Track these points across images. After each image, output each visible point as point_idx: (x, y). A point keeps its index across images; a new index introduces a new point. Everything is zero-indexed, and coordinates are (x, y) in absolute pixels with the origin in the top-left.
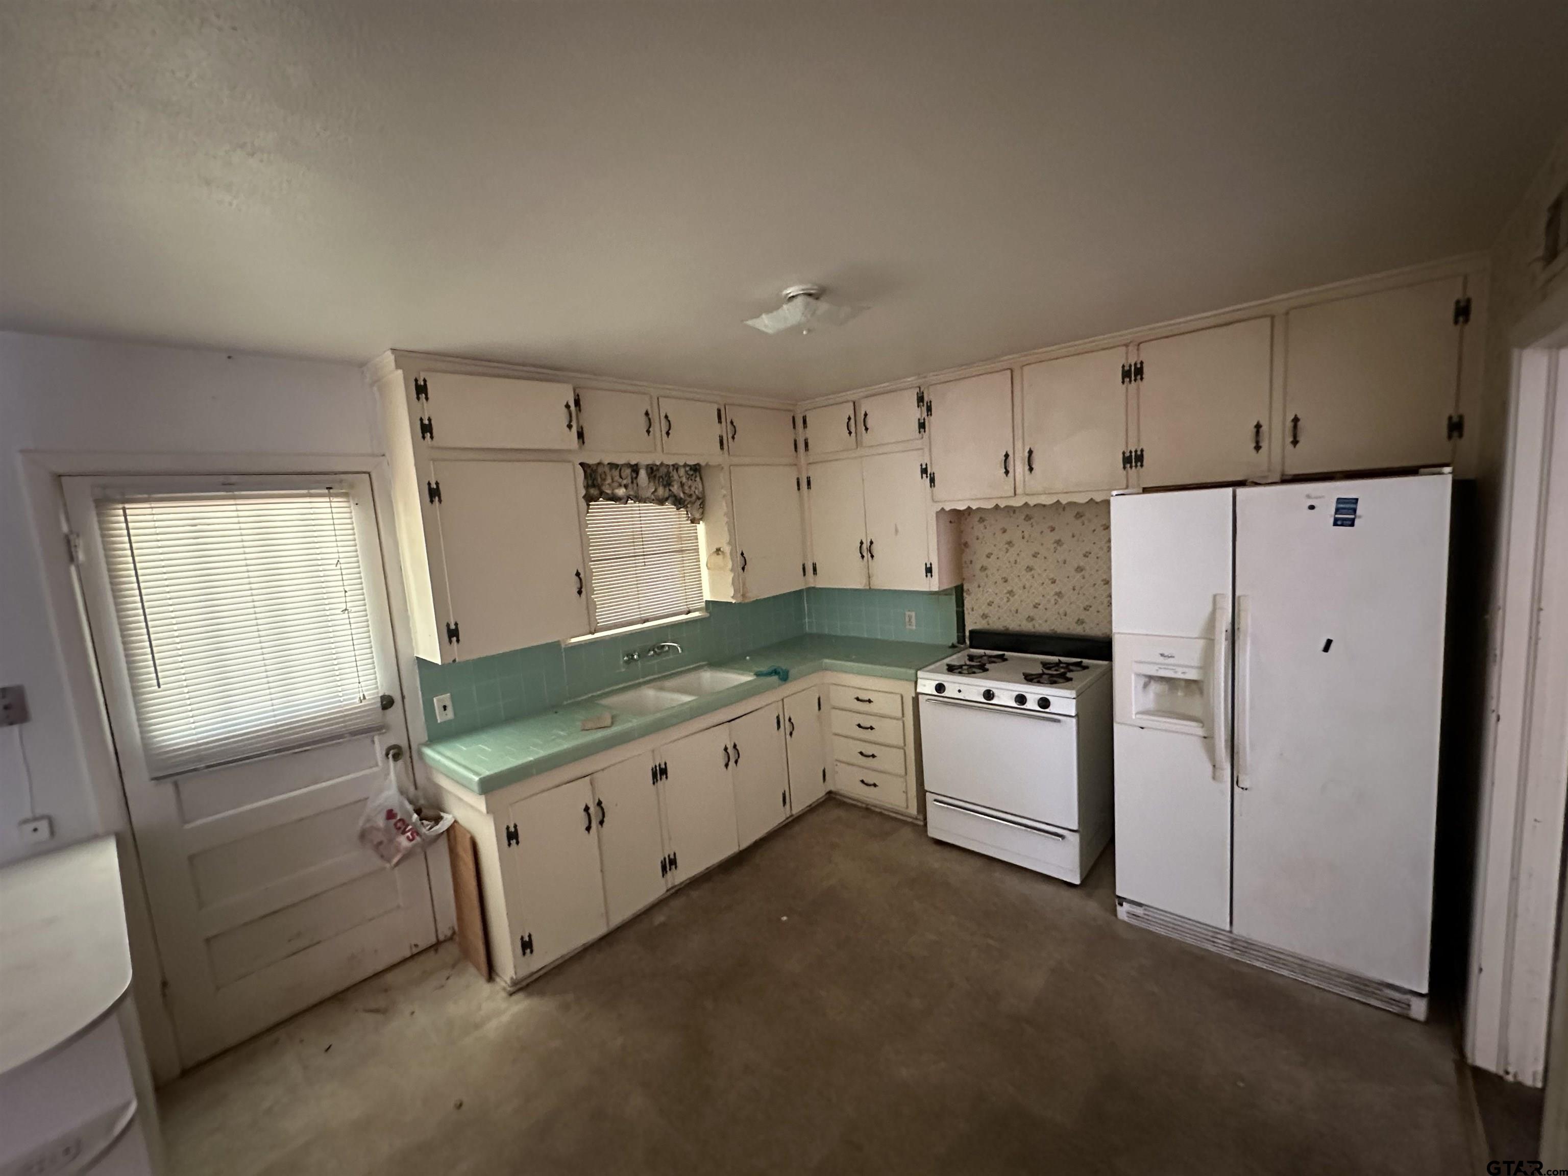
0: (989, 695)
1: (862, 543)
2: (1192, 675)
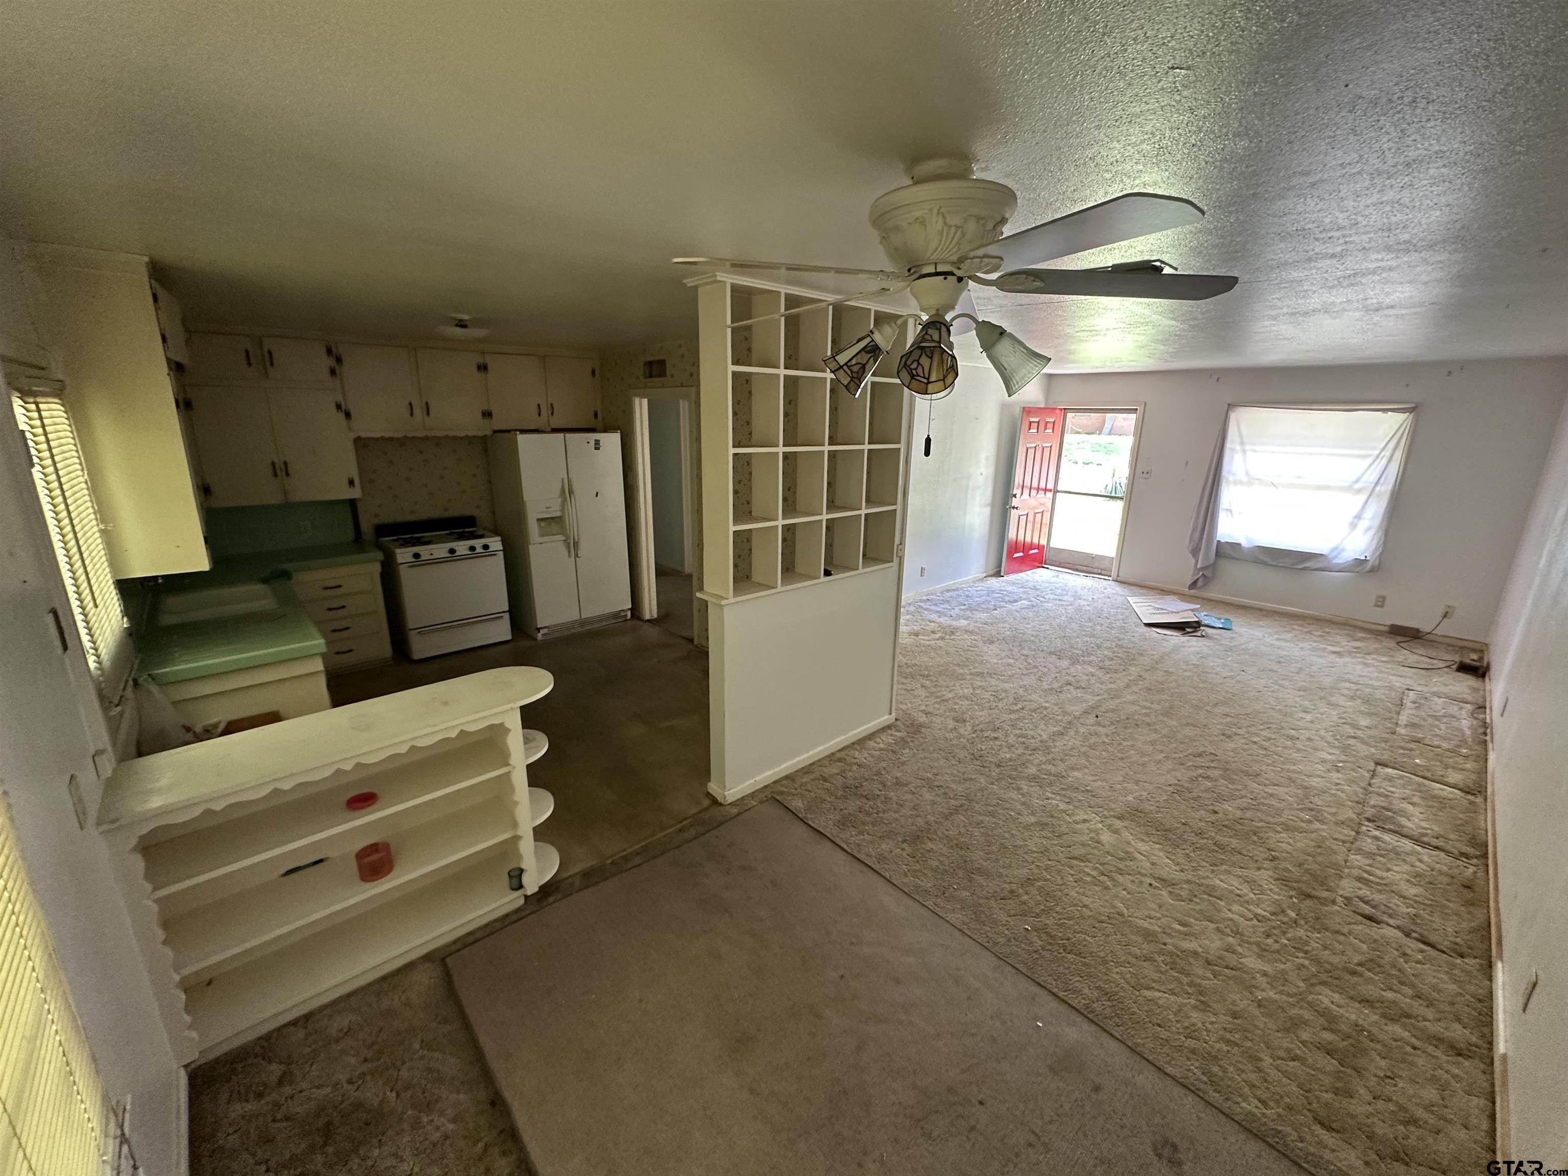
0: (452, 551)
1: (273, 464)
2: (558, 514)
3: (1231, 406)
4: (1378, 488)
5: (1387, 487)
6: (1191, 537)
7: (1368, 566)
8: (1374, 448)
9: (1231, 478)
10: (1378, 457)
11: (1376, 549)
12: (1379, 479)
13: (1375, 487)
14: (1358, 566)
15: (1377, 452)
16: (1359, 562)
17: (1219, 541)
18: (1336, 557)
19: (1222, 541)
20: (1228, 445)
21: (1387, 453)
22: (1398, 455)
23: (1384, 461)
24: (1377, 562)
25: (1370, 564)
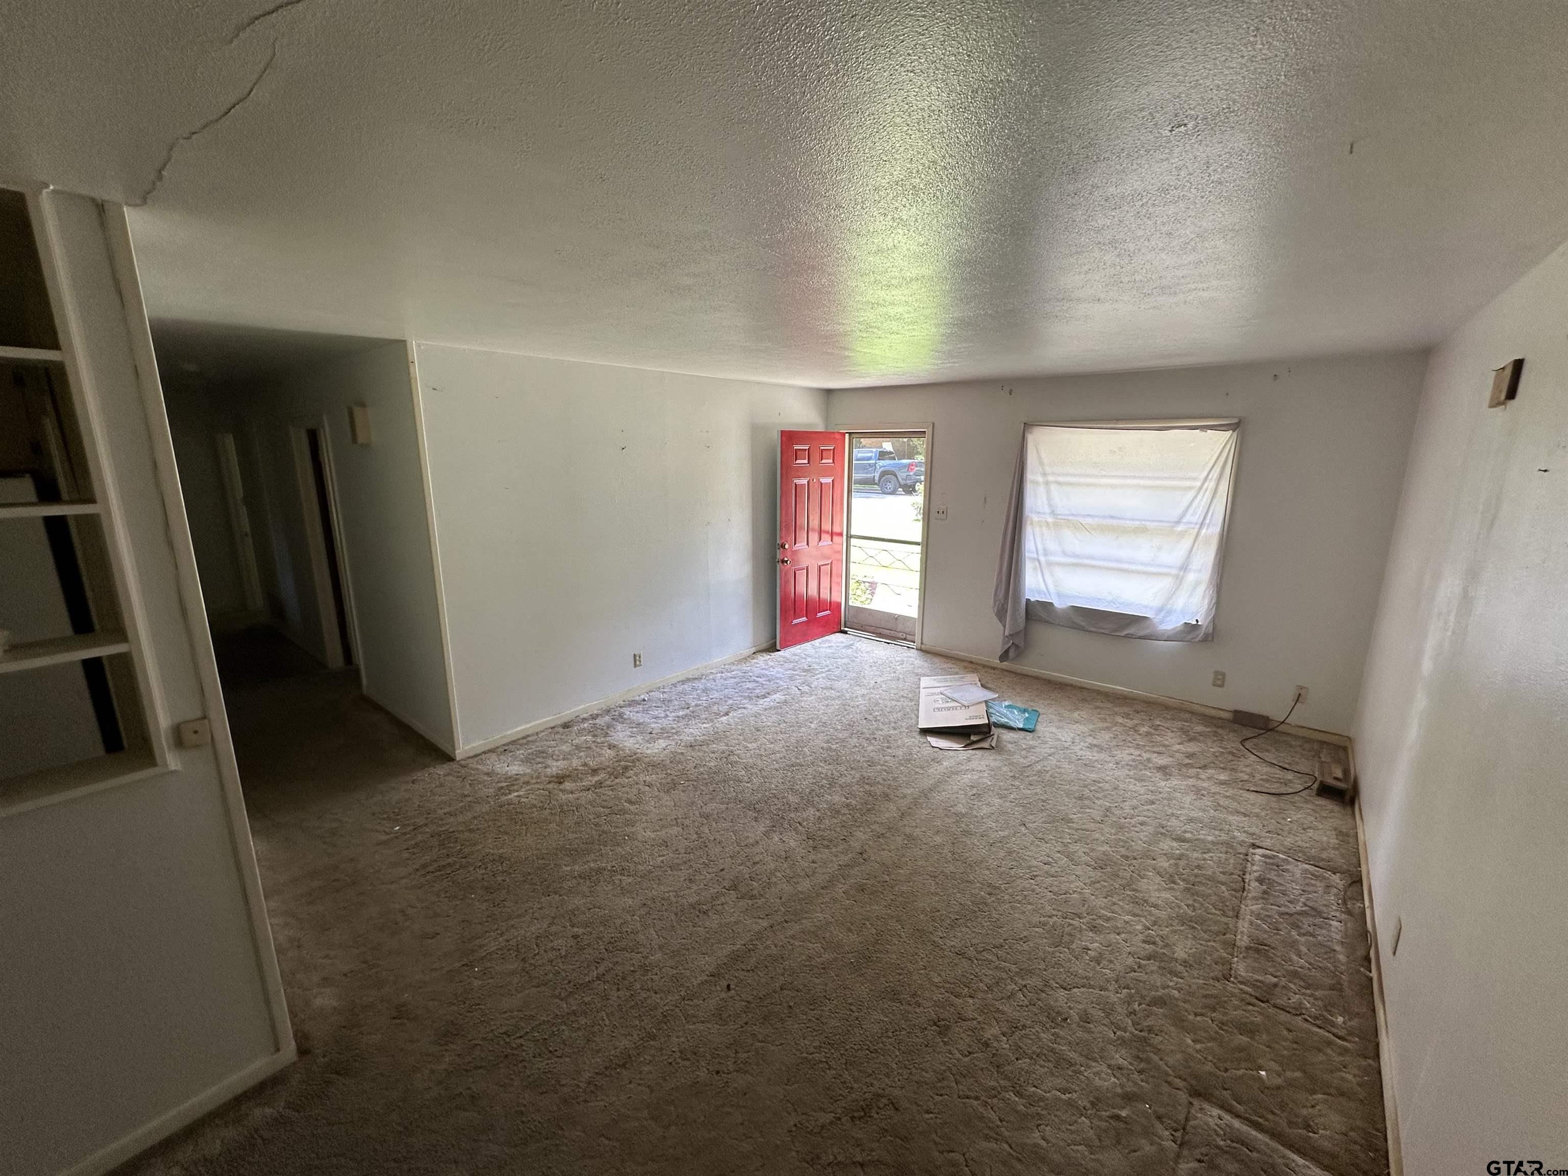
3: (1028, 426)
4: (1204, 531)
5: (1214, 529)
6: (996, 594)
7: (1202, 633)
8: (1195, 479)
9: (1035, 518)
10: (1201, 488)
11: (1210, 610)
12: (1205, 518)
13: (1200, 528)
14: (1189, 632)
15: (1198, 484)
16: (1191, 628)
17: (1028, 600)
18: (1162, 622)
19: (1032, 599)
20: (1030, 476)
21: (1211, 484)
22: (1224, 487)
23: (1208, 495)
24: (1211, 630)
25: (1203, 631)
